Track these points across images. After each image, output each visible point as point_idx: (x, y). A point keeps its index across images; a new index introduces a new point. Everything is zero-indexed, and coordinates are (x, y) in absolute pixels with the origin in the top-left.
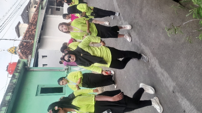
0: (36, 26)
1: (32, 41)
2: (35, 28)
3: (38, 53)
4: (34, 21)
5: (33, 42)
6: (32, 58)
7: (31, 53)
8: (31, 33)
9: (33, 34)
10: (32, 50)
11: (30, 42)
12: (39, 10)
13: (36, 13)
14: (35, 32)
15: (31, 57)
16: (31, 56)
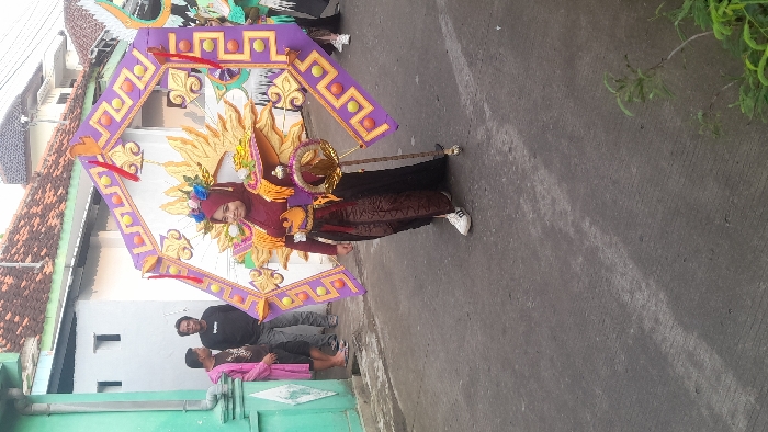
0: (67, 187)
1: (43, 267)
2: (63, 199)
3: (75, 319)
4: (56, 163)
5: (48, 270)
6: (43, 353)
7: (37, 329)
8: (42, 223)
9: (51, 228)
10: (43, 311)
11: (32, 269)
12: (81, 108)
13: (67, 122)
14: (61, 215)
15: (39, 349)
16: (40, 342)
